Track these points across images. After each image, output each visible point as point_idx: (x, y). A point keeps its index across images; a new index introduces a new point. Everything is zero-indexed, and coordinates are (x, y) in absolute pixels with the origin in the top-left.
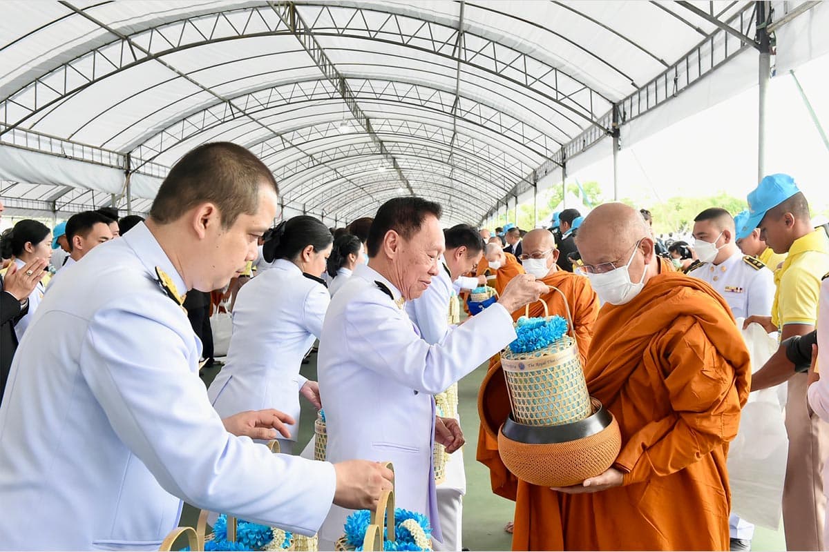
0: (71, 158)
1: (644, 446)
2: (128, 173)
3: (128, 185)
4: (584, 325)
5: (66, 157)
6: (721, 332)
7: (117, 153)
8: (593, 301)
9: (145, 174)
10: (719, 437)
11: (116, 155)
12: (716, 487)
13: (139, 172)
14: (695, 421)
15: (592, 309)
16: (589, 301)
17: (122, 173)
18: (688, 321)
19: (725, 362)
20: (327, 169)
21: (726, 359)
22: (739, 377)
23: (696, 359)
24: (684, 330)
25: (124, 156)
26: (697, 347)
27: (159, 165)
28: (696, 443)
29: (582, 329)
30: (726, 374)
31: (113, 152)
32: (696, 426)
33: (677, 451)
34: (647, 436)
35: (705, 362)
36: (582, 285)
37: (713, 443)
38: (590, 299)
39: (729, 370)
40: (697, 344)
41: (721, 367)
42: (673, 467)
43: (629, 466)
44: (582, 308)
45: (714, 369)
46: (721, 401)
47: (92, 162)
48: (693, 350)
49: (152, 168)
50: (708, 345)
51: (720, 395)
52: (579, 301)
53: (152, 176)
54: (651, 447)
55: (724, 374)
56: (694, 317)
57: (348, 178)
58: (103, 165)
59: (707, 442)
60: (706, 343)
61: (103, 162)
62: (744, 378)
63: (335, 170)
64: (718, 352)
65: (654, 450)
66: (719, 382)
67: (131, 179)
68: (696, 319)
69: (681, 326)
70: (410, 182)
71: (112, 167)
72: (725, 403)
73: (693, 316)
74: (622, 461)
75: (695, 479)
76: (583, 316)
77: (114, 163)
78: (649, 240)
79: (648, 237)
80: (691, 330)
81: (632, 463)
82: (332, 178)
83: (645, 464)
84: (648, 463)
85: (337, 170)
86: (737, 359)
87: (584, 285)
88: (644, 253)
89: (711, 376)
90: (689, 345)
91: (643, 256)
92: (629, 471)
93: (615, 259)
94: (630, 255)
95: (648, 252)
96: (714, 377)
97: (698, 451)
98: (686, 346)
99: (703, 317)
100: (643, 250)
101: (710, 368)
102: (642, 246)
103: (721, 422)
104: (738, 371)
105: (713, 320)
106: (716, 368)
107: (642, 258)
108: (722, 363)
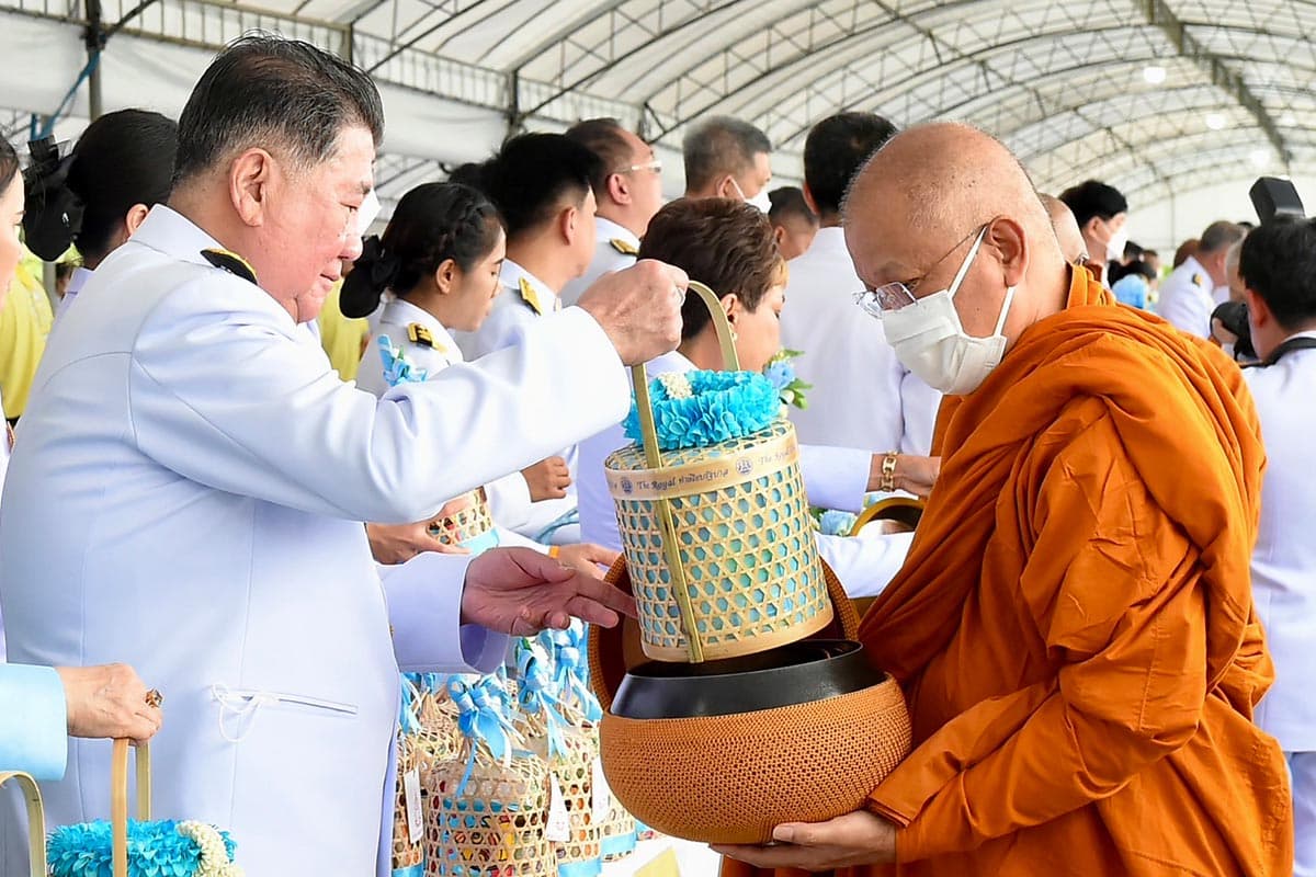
1: (953, 762)
10: (1129, 730)
18: (1090, 409)
23: (1081, 511)
26: (1090, 477)
28: (1073, 745)
30: (1160, 555)
35: (1104, 516)
40: (1092, 469)
41: (1154, 537)
43: (904, 808)
45: (1133, 541)
46: (1136, 626)
48: (1078, 486)
50: (1122, 476)
51: (1129, 608)
56: (1103, 402)
59: (1106, 746)
60: (1115, 470)
66: (1136, 574)
73: (1101, 400)
74: (887, 798)
79: (1009, 215)
88: (1002, 256)
89: (1122, 560)
90: (1071, 474)
91: (1002, 265)
92: (906, 823)
93: (917, 273)
94: (956, 263)
95: (1016, 254)
96: (1127, 561)
97: (1081, 769)
98: (1064, 477)
99: (1121, 403)
100: (999, 249)
101: (1118, 536)
102: (995, 239)
103: (1144, 690)
104: (1205, 555)
105: (1141, 410)
106: (1141, 537)
107: (995, 271)
108: (1157, 525)
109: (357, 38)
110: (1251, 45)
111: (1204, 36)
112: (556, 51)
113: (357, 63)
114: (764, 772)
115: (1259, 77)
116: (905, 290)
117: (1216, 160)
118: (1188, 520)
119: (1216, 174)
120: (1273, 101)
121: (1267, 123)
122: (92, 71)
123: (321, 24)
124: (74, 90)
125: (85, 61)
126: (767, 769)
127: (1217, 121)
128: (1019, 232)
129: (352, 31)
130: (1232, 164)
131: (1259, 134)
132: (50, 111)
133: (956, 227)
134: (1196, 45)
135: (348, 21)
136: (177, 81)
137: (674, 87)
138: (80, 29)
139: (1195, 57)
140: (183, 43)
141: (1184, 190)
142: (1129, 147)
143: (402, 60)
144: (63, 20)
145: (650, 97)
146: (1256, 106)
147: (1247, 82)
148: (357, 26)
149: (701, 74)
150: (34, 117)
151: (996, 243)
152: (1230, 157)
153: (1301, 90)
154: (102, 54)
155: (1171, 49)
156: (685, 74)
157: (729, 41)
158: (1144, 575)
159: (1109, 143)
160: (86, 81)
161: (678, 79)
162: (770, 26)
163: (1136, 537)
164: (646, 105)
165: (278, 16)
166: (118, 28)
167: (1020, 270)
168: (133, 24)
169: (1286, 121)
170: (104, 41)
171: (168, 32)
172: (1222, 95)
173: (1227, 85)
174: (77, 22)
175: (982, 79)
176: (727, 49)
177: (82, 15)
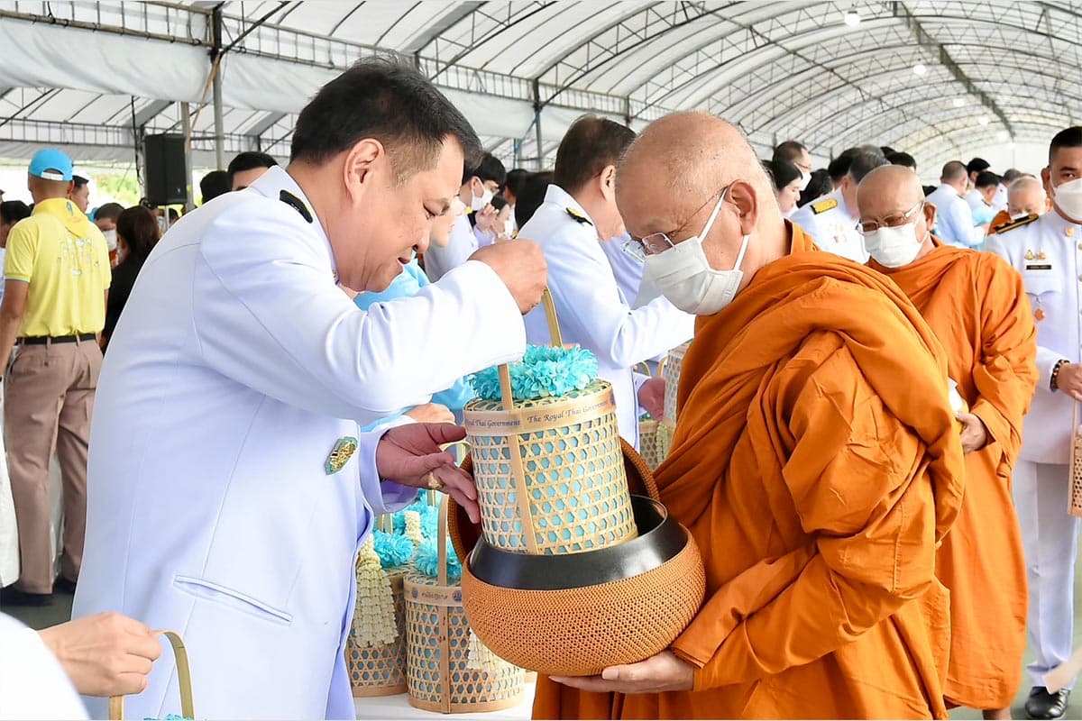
0: (67, 24)
1: (737, 615)
2: (215, 51)
3: (216, 79)
4: (1002, 353)
5: (54, 21)
6: (890, 365)
7: (187, 9)
8: (1016, 302)
9: (259, 54)
10: (886, 590)
11: (183, 15)
12: (908, 697)
13: (242, 51)
14: (838, 555)
15: (1016, 319)
16: (1006, 304)
17: (200, 54)
18: (829, 342)
19: (902, 430)
20: (727, 26)
21: (904, 425)
22: (934, 463)
23: (836, 422)
24: (817, 359)
25: (207, 16)
26: (839, 395)
27: (297, 33)
28: (839, 604)
29: (999, 362)
30: (900, 452)
31: (177, 7)
32: (840, 565)
33: (803, 623)
34: (745, 591)
35: (856, 426)
36: (990, 273)
37: (879, 604)
38: (1009, 298)
39: (910, 447)
40: (840, 390)
41: (892, 439)
42: (795, 651)
43: (702, 655)
44: (995, 320)
45: (877, 444)
46: (889, 510)
47: (123, 32)
48: (831, 401)
49: (278, 39)
50: (863, 391)
51: (886, 497)
52: (987, 305)
53: (278, 58)
54: (751, 616)
55: (897, 454)
56: (840, 336)
57: (790, 45)
58: (149, 36)
59: (864, 603)
60: (859, 388)
61: (151, 30)
62: (943, 464)
63: (751, 28)
64: (885, 408)
65: (758, 621)
66: (885, 470)
67: (222, 66)
68: (844, 341)
69: (814, 351)
70: (948, 48)
71: (173, 40)
72: (897, 514)
73: (836, 333)
74: (686, 646)
75: (854, 678)
76: (997, 334)
77: (181, 32)
78: (744, 184)
79: (744, 179)
80: (829, 363)
81: (707, 649)
82: (743, 47)
83: (738, 648)
84: (744, 647)
85: (754, 27)
86: (925, 424)
87: (993, 272)
88: (739, 212)
89: (870, 458)
90: (823, 392)
91: (739, 218)
92: (702, 665)
93: (676, 227)
94: (705, 217)
95: (749, 211)
96: (875, 459)
97: (845, 622)
98: (817, 395)
99: (855, 336)
100: (737, 206)
101: (867, 440)
102: (734, 198)
103: (894, 557)
104: (932, 449)
105: (875, 342)
106: (882, 440)
107: (734, 222)
108: (894, 431)
109: (630, 102)
110: (1000, 87)
111: (979, 85)
112: (706, 102)
113: (630, 113)
114: (592, 636)
115: (1001, 101)
116: (667, 239)
117: (981, 137)
118: (918, 424)
119: (980, 143)
120: (1008, 110)
121: (1005, 121)
122: (537, 121)
123: (617, 97)
124: (530, 129)
125: (534, 117)
126: (594, 634)
127: (984, 121)
128: (752, 193)
129: (628, 99)
130: (987, 139)
131: (1001, 125)
132: (521, 137)
133: (705, 191)
134: (974, 88)
135: (626, 95)
136: (565, 123)
137: (752, 115)
138: (532, 104)
139: (974, 94)
140: (568, 107)
141: (966, 151)
142: (942, 133)
143: (651, 110)
144: (527, 101)
145: (741, 120)
146: (1000, 113)
147: (997, 103)
148: (631, 97)
149: (762, 110)
150: (515, 140)
151: (734, 201)
152: (986, 136)
153: (1020, 106)
154: (541, 114)
155: (965, 91)
156: (756, 110)
157: (775, 95)
158: (892, 470)
159: (933, 131)
160: (535, 125)
161: (753, 112)
162: (792, 88)
163: (878, 439)
164: (739, 124)
165: (601, 94)
166: (547, 103)
167: (753, 221)
168: (551, 101)
169: (1013, 118)
170: (541, 108)
171: (563, 104)
172: (985, 109)
173: (988, 105)
174: (531, 101)
175: (880, 106)
176: (774, 98)
177: (533, 98)
